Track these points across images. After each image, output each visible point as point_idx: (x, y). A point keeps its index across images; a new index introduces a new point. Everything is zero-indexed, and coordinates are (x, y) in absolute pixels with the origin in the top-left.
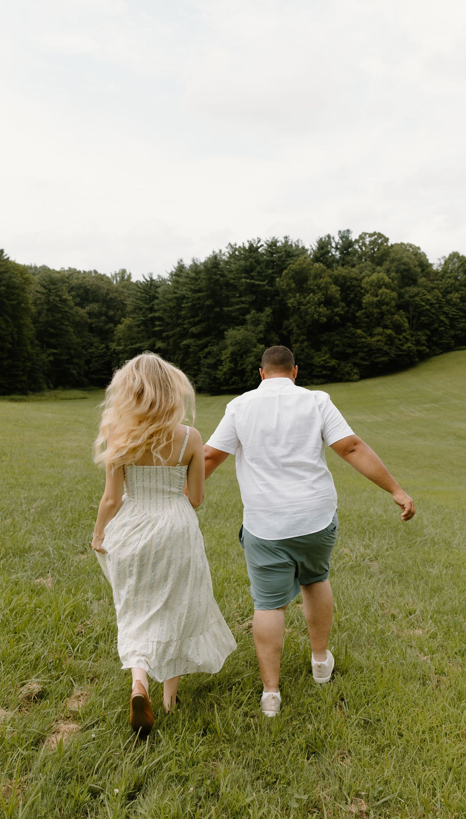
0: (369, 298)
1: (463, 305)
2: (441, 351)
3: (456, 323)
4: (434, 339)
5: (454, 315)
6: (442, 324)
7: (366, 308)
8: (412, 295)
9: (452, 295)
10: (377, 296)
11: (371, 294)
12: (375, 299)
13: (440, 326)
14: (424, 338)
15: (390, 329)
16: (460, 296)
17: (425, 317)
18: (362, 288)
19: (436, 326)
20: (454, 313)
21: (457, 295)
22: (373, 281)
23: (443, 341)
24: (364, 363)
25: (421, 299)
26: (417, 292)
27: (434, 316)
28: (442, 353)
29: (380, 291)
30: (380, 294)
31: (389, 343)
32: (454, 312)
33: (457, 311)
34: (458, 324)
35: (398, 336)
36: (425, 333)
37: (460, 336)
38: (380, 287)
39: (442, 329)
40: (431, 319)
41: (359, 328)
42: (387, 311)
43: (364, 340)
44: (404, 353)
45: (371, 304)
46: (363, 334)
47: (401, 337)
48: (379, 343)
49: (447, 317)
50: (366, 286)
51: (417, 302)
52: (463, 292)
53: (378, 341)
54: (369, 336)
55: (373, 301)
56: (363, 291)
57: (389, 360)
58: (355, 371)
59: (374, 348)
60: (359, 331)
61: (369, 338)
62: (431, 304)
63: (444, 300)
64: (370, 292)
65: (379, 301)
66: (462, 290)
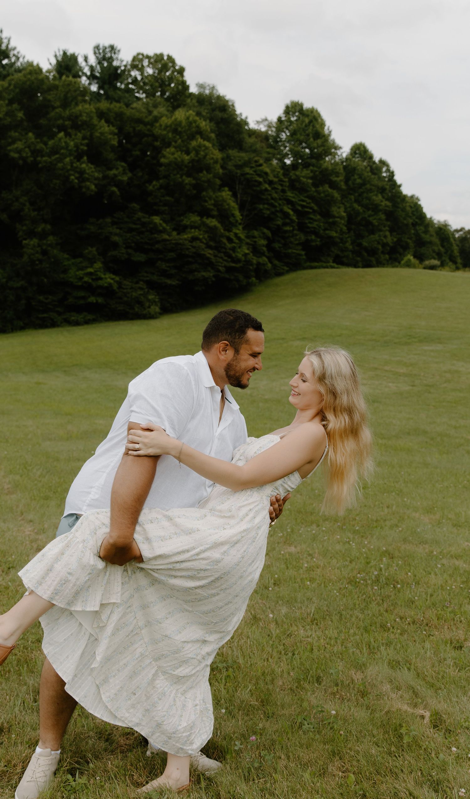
0: (173, 154)
1: (316, 191)
2: (286, 268)
3: (307, 221)
4: (277, 245)
5: (303, 206)
6: (288, 221)
7: (166, 177)
8: (240, 163)
9: (298, 173)
10: (188, 153)
11: (175, 147)
12: (187, 158)
13: (285, 224)
14: (263, 242)
15: (213, 217)
16: (311, 175)
17: (264, 204)
18: (155, 138)
19: (280, 222)
20: (305, 204)
21: (306, 172)
22: (178, 124)
23: (290, 251)
24: (169, 282)
25: (255, 171)
26: (246, 159)
27: (276, 204)
28: (288, 272)
29: (194, 143)
30: (194, 148)
31: (212, 244)
32: (303, 201)
33: (309, 201)
34: (310, 223)
35: (227, 234)
36: (264, 233)
37: (313, 244)
38: (192, 137)
39: (288, 228)
40: (273, 210)
41: (157, 213)
42: (209, 181)
43: (166, 237)
44: (238, 265)
45: (178, 166)
46: (164, 225)
47: (232, 236)
48: (197, 244)
49: (295, 211)
50: (165, 132)
51: (248, 176)
52: (315, 169)
53: (194, 239)
54: (174, 229)
55: (183, 161)
56: (157, 144)
57: (214, 276)
58: (151, 297)
59: (187, 253)
60: (157, 219)
61: (175, 233)
62: (271, 183)
63: (287, 180)
64: (173, 143)
65: (192, 161)
66: (313, 166)
